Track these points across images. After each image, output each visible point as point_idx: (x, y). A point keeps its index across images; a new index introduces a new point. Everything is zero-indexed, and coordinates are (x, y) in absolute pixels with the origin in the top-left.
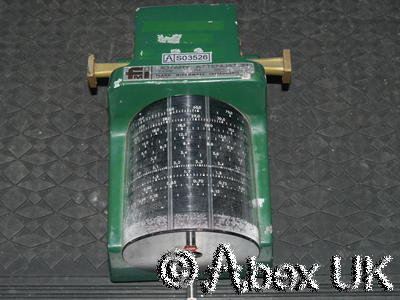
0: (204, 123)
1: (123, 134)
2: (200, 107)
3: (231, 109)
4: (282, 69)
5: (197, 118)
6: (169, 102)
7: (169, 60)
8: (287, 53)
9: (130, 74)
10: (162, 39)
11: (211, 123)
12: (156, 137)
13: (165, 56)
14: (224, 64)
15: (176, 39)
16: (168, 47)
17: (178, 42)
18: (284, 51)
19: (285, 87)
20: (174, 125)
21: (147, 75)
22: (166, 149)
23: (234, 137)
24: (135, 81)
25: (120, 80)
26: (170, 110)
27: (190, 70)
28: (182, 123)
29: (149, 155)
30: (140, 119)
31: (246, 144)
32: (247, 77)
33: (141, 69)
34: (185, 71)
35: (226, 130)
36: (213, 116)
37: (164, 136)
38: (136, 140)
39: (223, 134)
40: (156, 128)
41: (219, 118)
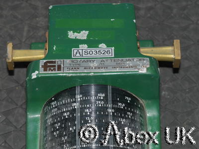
0: (107, 108)
1: (38, 116)
2: (104, 95)
3: (130, 96)
4: (172, 56)
5: (101, 104)
6: (78, 90)
7: (78, 55)
8: (177, 42)
9: (45, 67)
10: (72, 35)
11: (113, 108)
12: (66, 120)
13: (74, 51)
14: (124, 59)
15: (83, 35)
16: (77, 43)
17: (85, 38)
18: (175, 41)
19: (176, 71)
20: (82, 110)
21: (59, 68)
22: (75, 130)
23: (132, 120)
24: (50, 73)
25: (37, 72)
26: (78, 97)
27: (96, 64)
28: (89, 108)
29: (60, 136)
30: (53, 103)
31: (141, 124)
32: (143, 71)
33: (55, 62)
34: (91, 65)
35: (125, 114)
36: (114, 102)
37: (74, 119)
38: (50, 121)
39: (123, 118)
40: (67, 112)
41: (120, 104)
